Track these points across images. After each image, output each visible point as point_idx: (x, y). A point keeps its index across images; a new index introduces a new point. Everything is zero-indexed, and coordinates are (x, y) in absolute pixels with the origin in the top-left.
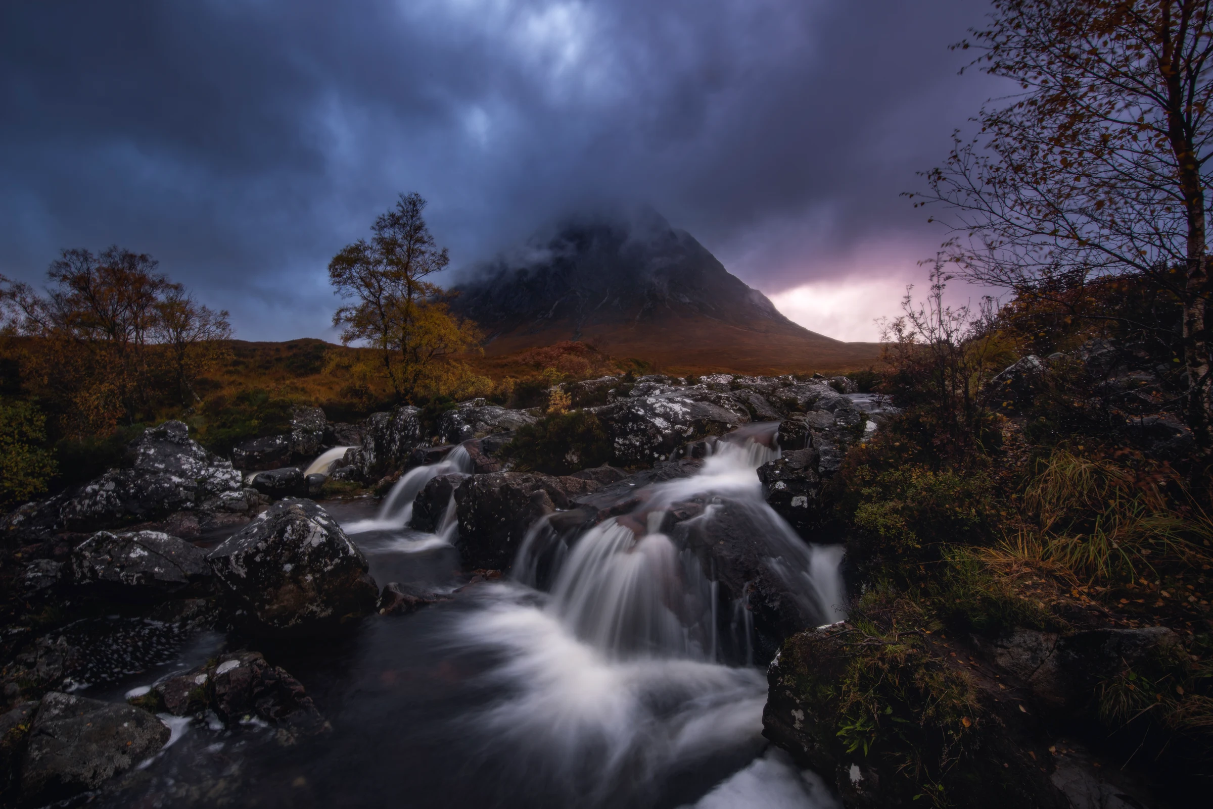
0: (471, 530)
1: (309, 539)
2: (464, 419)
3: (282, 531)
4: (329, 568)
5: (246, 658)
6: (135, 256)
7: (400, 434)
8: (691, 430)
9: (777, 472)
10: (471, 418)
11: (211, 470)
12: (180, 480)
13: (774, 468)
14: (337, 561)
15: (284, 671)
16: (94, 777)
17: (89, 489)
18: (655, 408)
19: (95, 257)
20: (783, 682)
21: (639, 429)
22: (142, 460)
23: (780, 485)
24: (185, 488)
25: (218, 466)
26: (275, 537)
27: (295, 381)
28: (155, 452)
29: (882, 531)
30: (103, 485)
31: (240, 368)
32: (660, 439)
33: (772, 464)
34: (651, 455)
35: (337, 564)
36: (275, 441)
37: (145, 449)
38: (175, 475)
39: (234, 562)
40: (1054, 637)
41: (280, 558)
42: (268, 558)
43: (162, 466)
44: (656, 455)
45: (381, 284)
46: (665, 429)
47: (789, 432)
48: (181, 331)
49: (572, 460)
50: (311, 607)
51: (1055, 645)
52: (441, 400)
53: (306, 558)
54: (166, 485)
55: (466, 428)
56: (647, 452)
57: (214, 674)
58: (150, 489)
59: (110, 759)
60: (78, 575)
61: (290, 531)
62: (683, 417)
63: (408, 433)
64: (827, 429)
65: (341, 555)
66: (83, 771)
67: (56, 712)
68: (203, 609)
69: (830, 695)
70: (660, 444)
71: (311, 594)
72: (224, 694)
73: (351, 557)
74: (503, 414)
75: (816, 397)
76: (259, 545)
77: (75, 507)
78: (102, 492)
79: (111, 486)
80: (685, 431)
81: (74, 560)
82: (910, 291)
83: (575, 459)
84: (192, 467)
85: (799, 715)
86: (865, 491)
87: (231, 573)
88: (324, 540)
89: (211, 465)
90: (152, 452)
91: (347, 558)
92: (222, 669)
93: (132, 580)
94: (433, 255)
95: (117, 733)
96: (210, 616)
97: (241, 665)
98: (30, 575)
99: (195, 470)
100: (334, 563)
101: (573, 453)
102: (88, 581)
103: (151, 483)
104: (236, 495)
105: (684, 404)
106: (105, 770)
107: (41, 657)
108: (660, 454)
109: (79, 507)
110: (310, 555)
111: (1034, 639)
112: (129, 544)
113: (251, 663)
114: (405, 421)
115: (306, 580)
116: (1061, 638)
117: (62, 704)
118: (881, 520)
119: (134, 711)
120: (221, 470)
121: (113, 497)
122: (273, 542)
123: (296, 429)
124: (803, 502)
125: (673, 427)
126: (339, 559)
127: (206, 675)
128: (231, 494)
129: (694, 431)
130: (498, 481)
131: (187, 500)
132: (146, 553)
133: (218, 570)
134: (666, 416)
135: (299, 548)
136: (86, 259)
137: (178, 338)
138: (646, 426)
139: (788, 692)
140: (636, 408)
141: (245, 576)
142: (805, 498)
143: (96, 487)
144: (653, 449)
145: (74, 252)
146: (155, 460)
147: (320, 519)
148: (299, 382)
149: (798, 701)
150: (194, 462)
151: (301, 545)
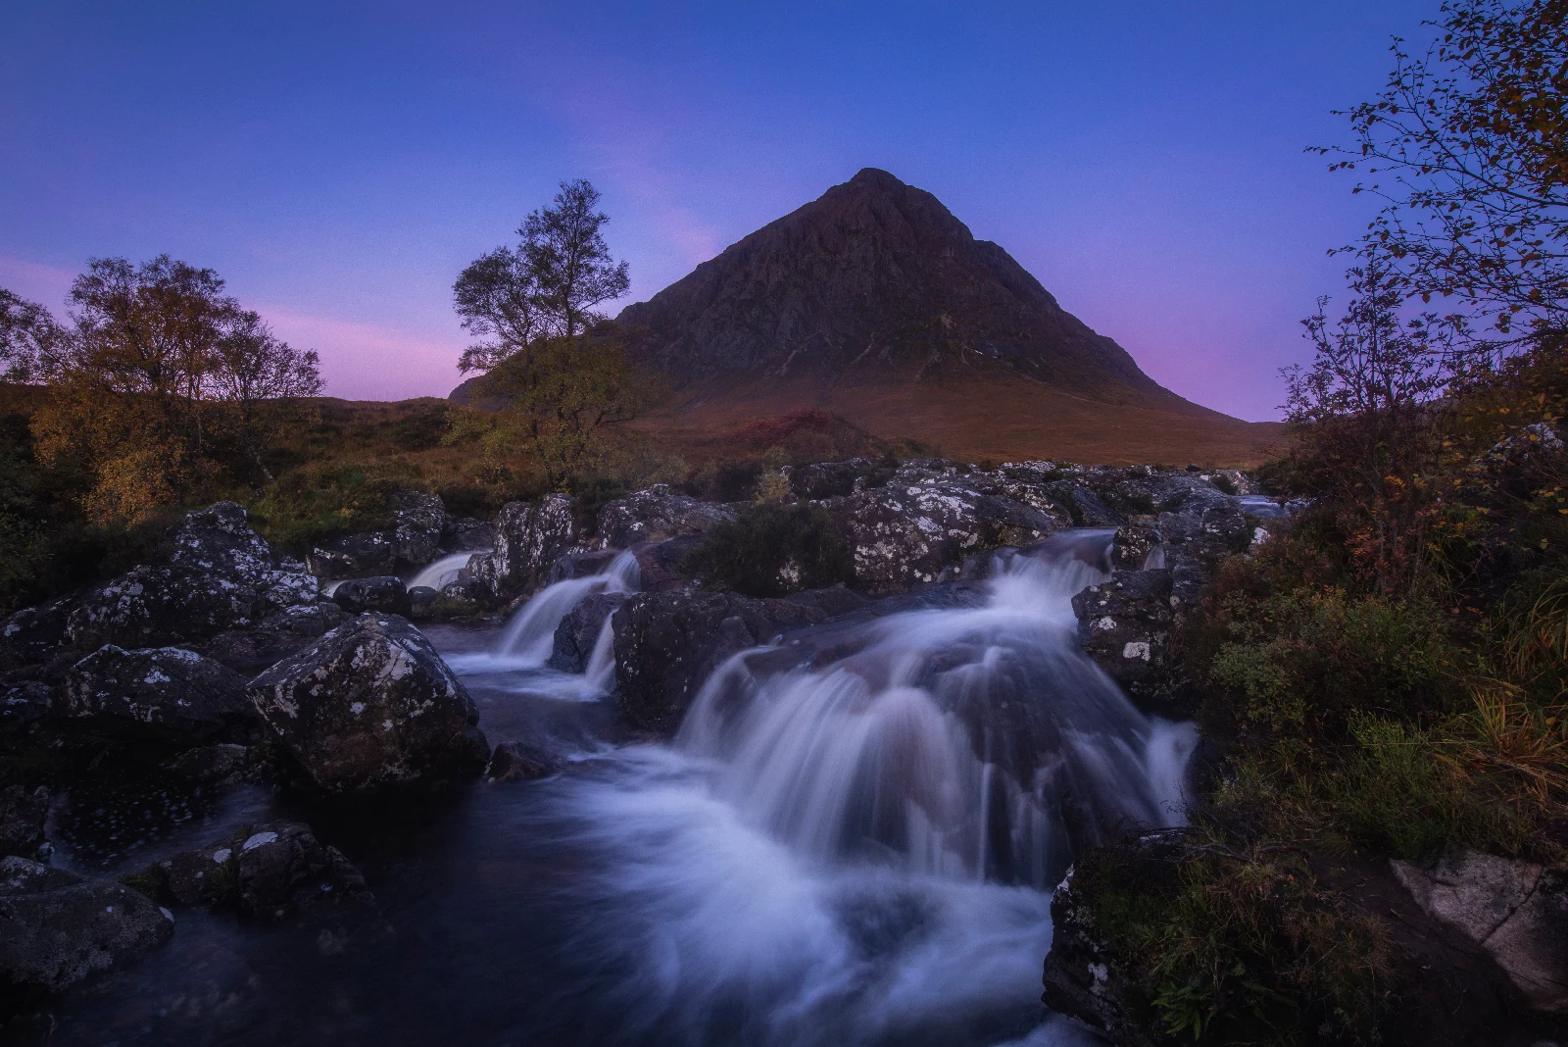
0: (633, 674)
1: (388, 668)
2: (635, 513)
3: (350, 655)
4: (418, 712)
5: (287, 830)
6: (193, 272)
7: (544, 534)
8: (975, 537)
9: (1103, 603)
10: (645, 512)
11: (276, 574)
12: (232, 586)
13: (1097, 597)
14: (429, 703)
15: (338, 853)
16: (59, 977)
17: (107, 592)
18: (920, 502)
19: (136, 270)
20: (1074, 918)
21: (893, 534)
22: (182, 556)
23: (1107, 623)
24: (239, 597)
25: (286, 569)
26: (340, 662)
27: (406, 456)
28: (200, 545)
29: (1252, 689)
30: (127, 587)
31: (331, 435)
32: (925, 549)
33: (1095, 589)
34: (911, 572)
35: (428, 707)
36: (372, 540)
37: (186, 539)
38: (227, 580)
39: (280, 695)
40: (1535, 870)
41: (347, 693)
42: (329, 693)
43: (207, 565)
44: (918, 574)
45: (530, 315)
46: (933, 534)
47: (1128, 545)
48: (251, 379)
49: (790, 578)
50: (390, 768)
51: (1536, 883)
52: (605, 484)
53: (384, 696)
54: (212, 592)
55: (636, 526)
56: (905, 568)
57: (240, 848)
58: (190, 596)
59: (84, 955)
60: (74, 705)
61: (361, 655)
62: (963, 518)
63: (556, 533)
64: (1190, 539)
65: (435, 695)
66: (44, 968)
67: (17, 884)
68: (242, 762)
69: (1145, 940)
70: (925, 558)
71: (390, 749)
72: (251, 878)
73: (450, 700)
74: (693, 507)
75: (1184, 495)
76: (317, 672)
77: (88, 616)
78: (124, 597)
79: (137, 589)
80: (965, 540)
81: (69, 683)
82: (1324, 308)
83: (794, 575)
84: (249, 568)
85: (1100, 972)
86: (1234, 627)
87: (277, 709)
88: (411, 672)
89: (277, 567)
90: (196, 544)
91: (443, 700)
92: (251, 844)
93: (146, 716)
94: (606, 273)
95: (97, 919)
96: (250, 772)
97: (278, 839)
98: (12, 701)
99: (254, 573)
100: (424, 705)
101: (792, 568)
102: (86, 713)
103: (193, 587)
104: (307, 610)
105: (966, 498)
106: (75, 970)
107: (11, 811)
108: (924, 572)
109: (93, 617)
110: (388, 691)
111: (1499, 873)
112: (146, 664)
113: (293, 837)
114: (552, 515)
115: (385, 728)
116: (1547, 873)
117: (25, 873)
118: (1252, 672)
119: (123, 891)
120: (289, 574)
121: (140, 605)
122: (336, 668)
123: (402, 525)
124: (1142, 651)
125: (946, 532)
126: (432, 700)
127: (229, 851)
128: (302, 609)
129: (979, 539)
130: (675, 603)
131: (241, 614)
132: (167, 679)
133: (260, 706)
134: (936, 515)
135: (375, 680)
136: (123, 274)
137: (245, 390)
138: (904, 529)
139: (1082, 934)
140: (890, 501)
141: (296, 716)
142: (1146, 646)
143: (118, 590)
144: (913, 565)
145: (107, 264)
146: (200, 557)
147: (409, 643)
148: (411, 458)
149: (1096, 949)
150: (252, 561)
151: (377, 676)
